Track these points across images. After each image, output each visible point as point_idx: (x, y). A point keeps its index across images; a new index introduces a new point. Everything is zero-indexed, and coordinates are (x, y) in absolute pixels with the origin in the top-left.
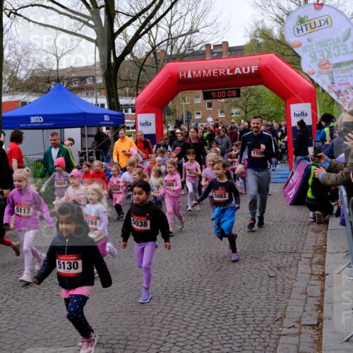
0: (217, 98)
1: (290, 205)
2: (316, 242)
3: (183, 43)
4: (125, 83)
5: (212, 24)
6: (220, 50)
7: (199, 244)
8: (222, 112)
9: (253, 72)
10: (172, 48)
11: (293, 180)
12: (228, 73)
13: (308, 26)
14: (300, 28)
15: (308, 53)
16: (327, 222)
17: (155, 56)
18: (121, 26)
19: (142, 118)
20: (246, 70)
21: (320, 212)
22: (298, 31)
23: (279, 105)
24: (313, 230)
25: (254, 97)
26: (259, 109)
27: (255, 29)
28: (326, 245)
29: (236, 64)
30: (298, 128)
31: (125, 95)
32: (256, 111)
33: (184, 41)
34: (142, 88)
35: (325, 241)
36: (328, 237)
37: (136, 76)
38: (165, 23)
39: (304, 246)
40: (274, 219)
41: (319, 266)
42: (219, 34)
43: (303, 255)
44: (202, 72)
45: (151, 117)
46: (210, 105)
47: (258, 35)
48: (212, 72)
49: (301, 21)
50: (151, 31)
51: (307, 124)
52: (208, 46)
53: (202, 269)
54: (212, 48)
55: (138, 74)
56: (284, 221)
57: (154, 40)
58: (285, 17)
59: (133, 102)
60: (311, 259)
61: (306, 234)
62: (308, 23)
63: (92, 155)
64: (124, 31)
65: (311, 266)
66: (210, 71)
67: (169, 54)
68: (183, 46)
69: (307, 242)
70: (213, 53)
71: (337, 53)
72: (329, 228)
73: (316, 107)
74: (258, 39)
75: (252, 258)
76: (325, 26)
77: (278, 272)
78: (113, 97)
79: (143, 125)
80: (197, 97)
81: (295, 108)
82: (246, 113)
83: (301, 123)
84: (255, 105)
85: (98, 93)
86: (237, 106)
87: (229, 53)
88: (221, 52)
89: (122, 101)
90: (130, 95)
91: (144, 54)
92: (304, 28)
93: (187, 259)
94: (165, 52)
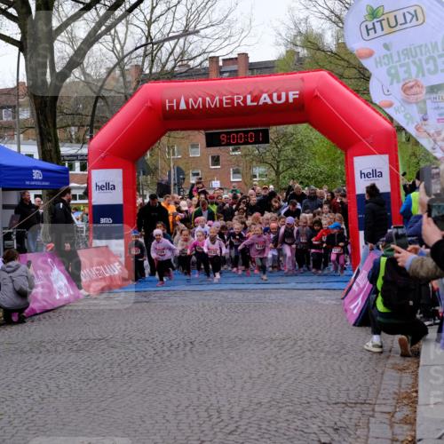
0: (229, 144)
1: (354, 325)
2: (400, 386)
3: (171, 54)
4: (69, 120)
5: (221, 22)
6: (234, 67)
7: (199, 390)
8: (236, 172)
9: (291, 100)
10: (153, 61)
11: (358, 285)
12: (249, 103)
13: (385, 23)
14: (370, 26)
15: (385, 68)
16: (417, 354)
17: (123, 75)
18: (64, 19)
19: (99, 176)
20: (279, 98)
21: (403, 336)
22: (368, 30)
23: (333, 161)
24: (395, 367)
25: (292, 146)
26: (301, 167)
27: (294, 32)
28: (417, 392)
29: (262, 88)
30: (367, 198)
31: (70, 140)
32: (295, 172)
33: (173, 50)
34: (99, 128)
35: (415, 385)
36: (420, 379)
37: (90, 109)
38: (142, 17)
39: (378, 392)
40: (327, 349)
41: (406, 427)
42: (233, 39)
43: (377, 408)
44: (204, 100)
45: (115, 176)
46: (216, 160)
47: (298, 43)
48: (221, 101)
49: (373, 14)
50: (116, 31)
51: (381, 191)
52: (214, 60)
53: (203, 431)
54: (221, 63)
55: (92, 104)
56: (343, 351)
57: (122, 48)
58: (344, 14)
59: (85, 151)
60: (392, 414)
61: (382, 374)
62: (385, 17)
63: (10, 239)
64: (69, 28)
65: (392, 427)
66: (217, 98)
67: (147, 72)
68: (172, 58)
69: (383, 386)
70: (222, 73)
71: (433, 68)
72: (421, 363)
73: (397, 161)
74: (299, 50)
75: (290, 412)
76: (412, 24)
77: (336, 437)
78: (49, 141)
79: (101, 188)
80: (195, 146)
81: (362, 163)
82: (278, 173)
83: (372, 189)
84: (293, 160)
85: (22, 136)
86: (262, 162)
87: (249, 73)
88: (236, 71)
89: (65, 150)
90: (78, 141)
91: (103, 71)
92: (378, 26)
93: (176, 414)
94: (140, 69)
